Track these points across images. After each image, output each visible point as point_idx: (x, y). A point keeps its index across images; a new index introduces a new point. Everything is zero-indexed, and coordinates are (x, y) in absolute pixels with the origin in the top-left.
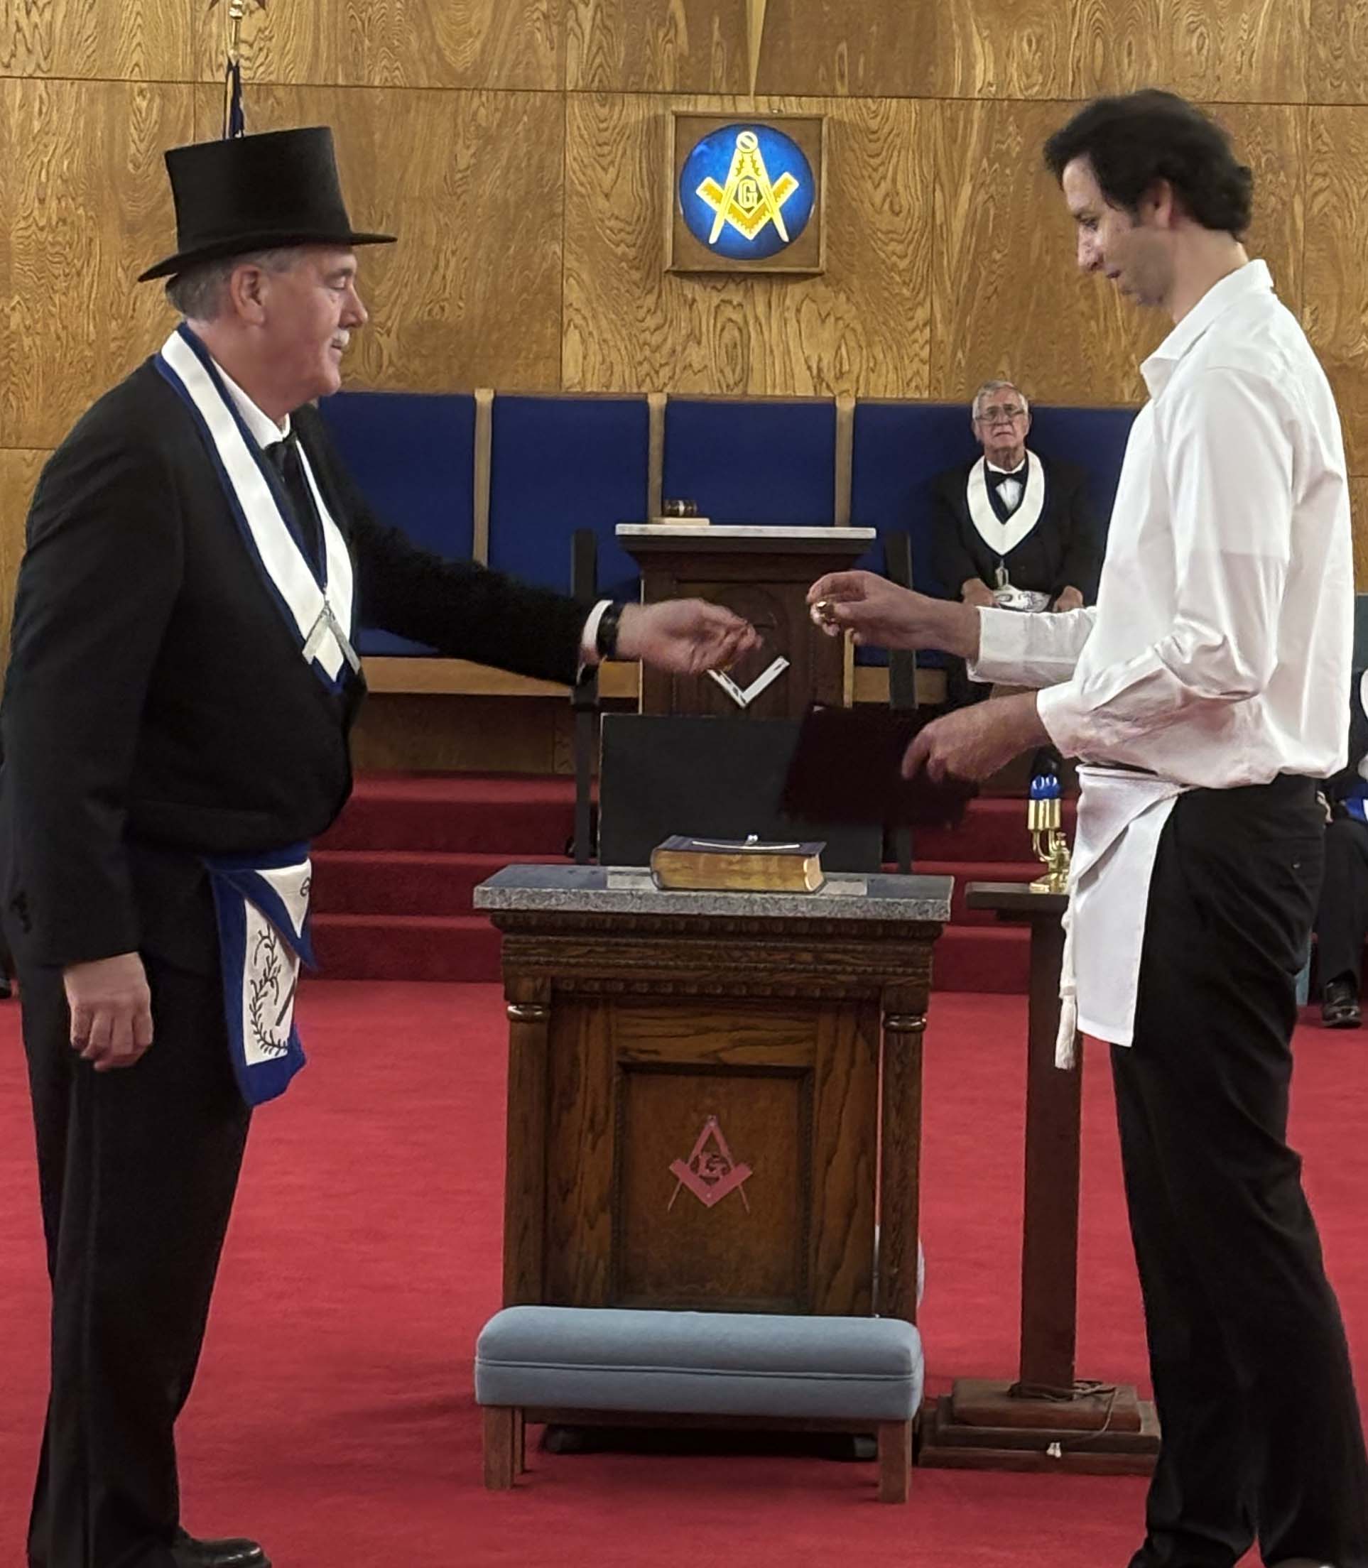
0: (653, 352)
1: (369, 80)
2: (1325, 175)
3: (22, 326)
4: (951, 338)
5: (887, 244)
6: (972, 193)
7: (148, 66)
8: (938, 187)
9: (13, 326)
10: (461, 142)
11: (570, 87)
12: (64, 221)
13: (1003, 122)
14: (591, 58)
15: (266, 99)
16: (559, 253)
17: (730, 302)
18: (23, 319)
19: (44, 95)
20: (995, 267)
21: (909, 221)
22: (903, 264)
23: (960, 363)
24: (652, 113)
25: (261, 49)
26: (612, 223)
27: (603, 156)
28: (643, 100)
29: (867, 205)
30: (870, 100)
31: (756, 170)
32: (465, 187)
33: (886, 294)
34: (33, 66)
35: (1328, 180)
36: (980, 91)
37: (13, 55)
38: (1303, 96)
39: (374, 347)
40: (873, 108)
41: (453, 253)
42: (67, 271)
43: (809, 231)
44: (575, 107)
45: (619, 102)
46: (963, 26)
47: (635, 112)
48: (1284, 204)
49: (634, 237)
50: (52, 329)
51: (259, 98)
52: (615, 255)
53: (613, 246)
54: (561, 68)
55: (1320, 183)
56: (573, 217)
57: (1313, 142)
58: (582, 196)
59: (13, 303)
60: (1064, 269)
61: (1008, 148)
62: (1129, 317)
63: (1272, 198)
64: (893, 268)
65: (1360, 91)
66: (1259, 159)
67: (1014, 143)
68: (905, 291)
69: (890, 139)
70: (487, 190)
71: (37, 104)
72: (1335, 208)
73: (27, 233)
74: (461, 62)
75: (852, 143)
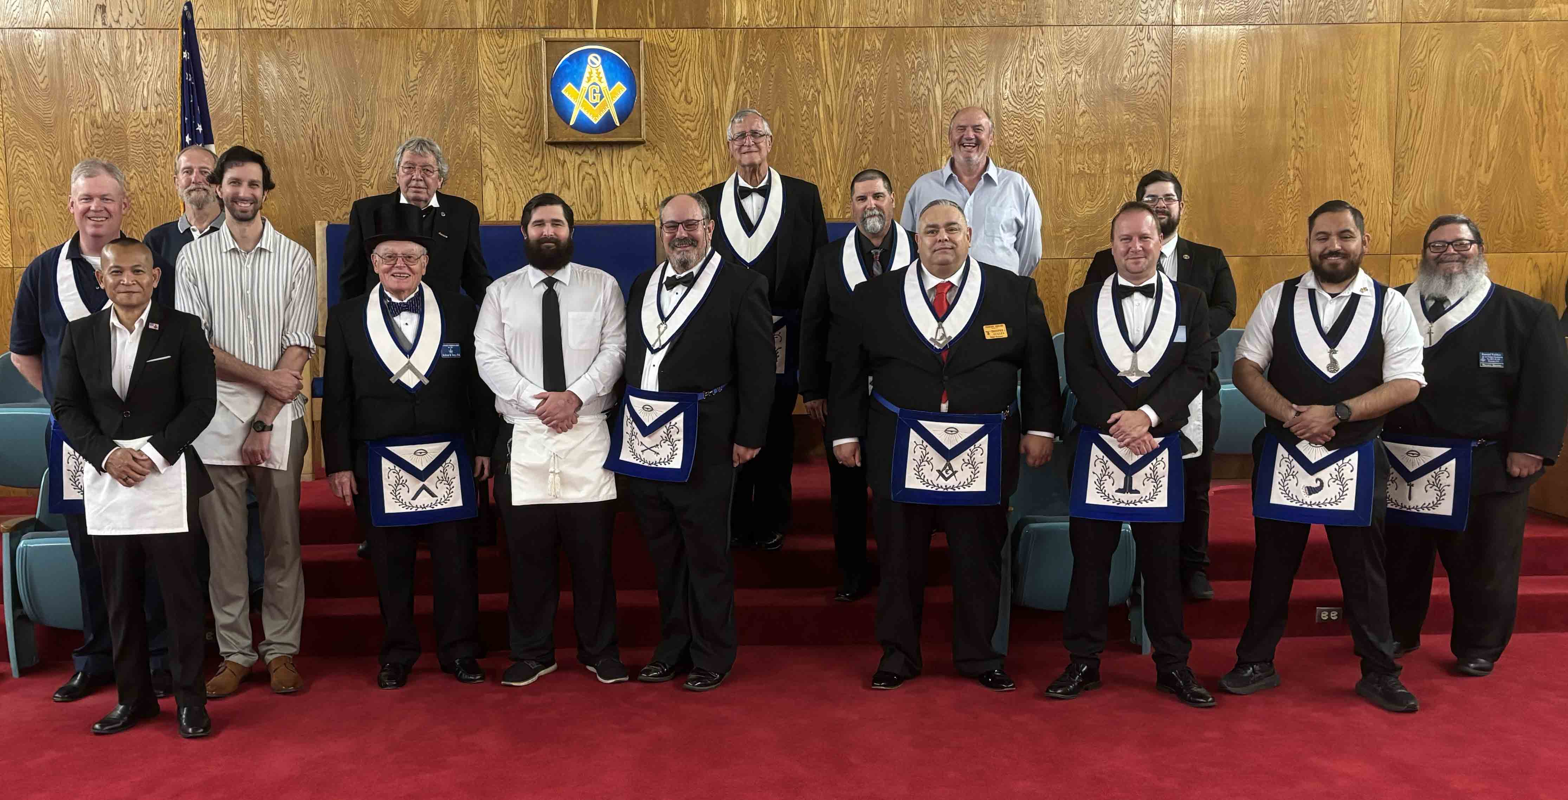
1: (350, 24)
2: (954, 71)
3: (138, 189)
5: (684, 123)
6: (736, 89)
7: (208, 19)
8: (714, 83)
10: (411, 63)
11: (479, 25)
12: (160, 122)
13: (754, 43)
14: (492, 7)
15: (285, 38)
16: (478, 133)
17: (587, 162)
18: (138, 184)
19: (142, 40)
21: (697, 107)
22: (694, 135)
24: (532, 41)
25: (280, 6)
26: (511, 113)
27: (503, 70)
28: (526, 34)
29: (670, 97)
30: (669, 31)
32: (415, 92)
33: (685, 154)
34: (134, 21)
35: (956, 74)
36: (739, 23)
37: (121, 14)
38: (939, 20)
40: (672, 35)
42: (164, 152)
43: (634, 115)
44: (484, 41)
45: (511, 34)
47: (521, 41)
48: (929, 90)
49: (525, 121)
50: (157, 189)
51: (280, 37)
52: (514, 134)
53: (511, 128)
54: (473, 12)
55: (952, 77)
56: (486, 110)
57: (947, 51)
58: (491, 96)
59: (131, 175)
60: (795, 136)
61: (758, 59)
62: (835, 165)
63: (922, 87)
64: (688, 138)
65: (975, 18)
66: (914, 63)
67: (761, 56)
68: (696, 152)
69: (683, 55)
70: (430, 92)
71: (138, 45)
72: (961, 92)
73: (138, 129)
74: (409, 11)
75: (660, 58)
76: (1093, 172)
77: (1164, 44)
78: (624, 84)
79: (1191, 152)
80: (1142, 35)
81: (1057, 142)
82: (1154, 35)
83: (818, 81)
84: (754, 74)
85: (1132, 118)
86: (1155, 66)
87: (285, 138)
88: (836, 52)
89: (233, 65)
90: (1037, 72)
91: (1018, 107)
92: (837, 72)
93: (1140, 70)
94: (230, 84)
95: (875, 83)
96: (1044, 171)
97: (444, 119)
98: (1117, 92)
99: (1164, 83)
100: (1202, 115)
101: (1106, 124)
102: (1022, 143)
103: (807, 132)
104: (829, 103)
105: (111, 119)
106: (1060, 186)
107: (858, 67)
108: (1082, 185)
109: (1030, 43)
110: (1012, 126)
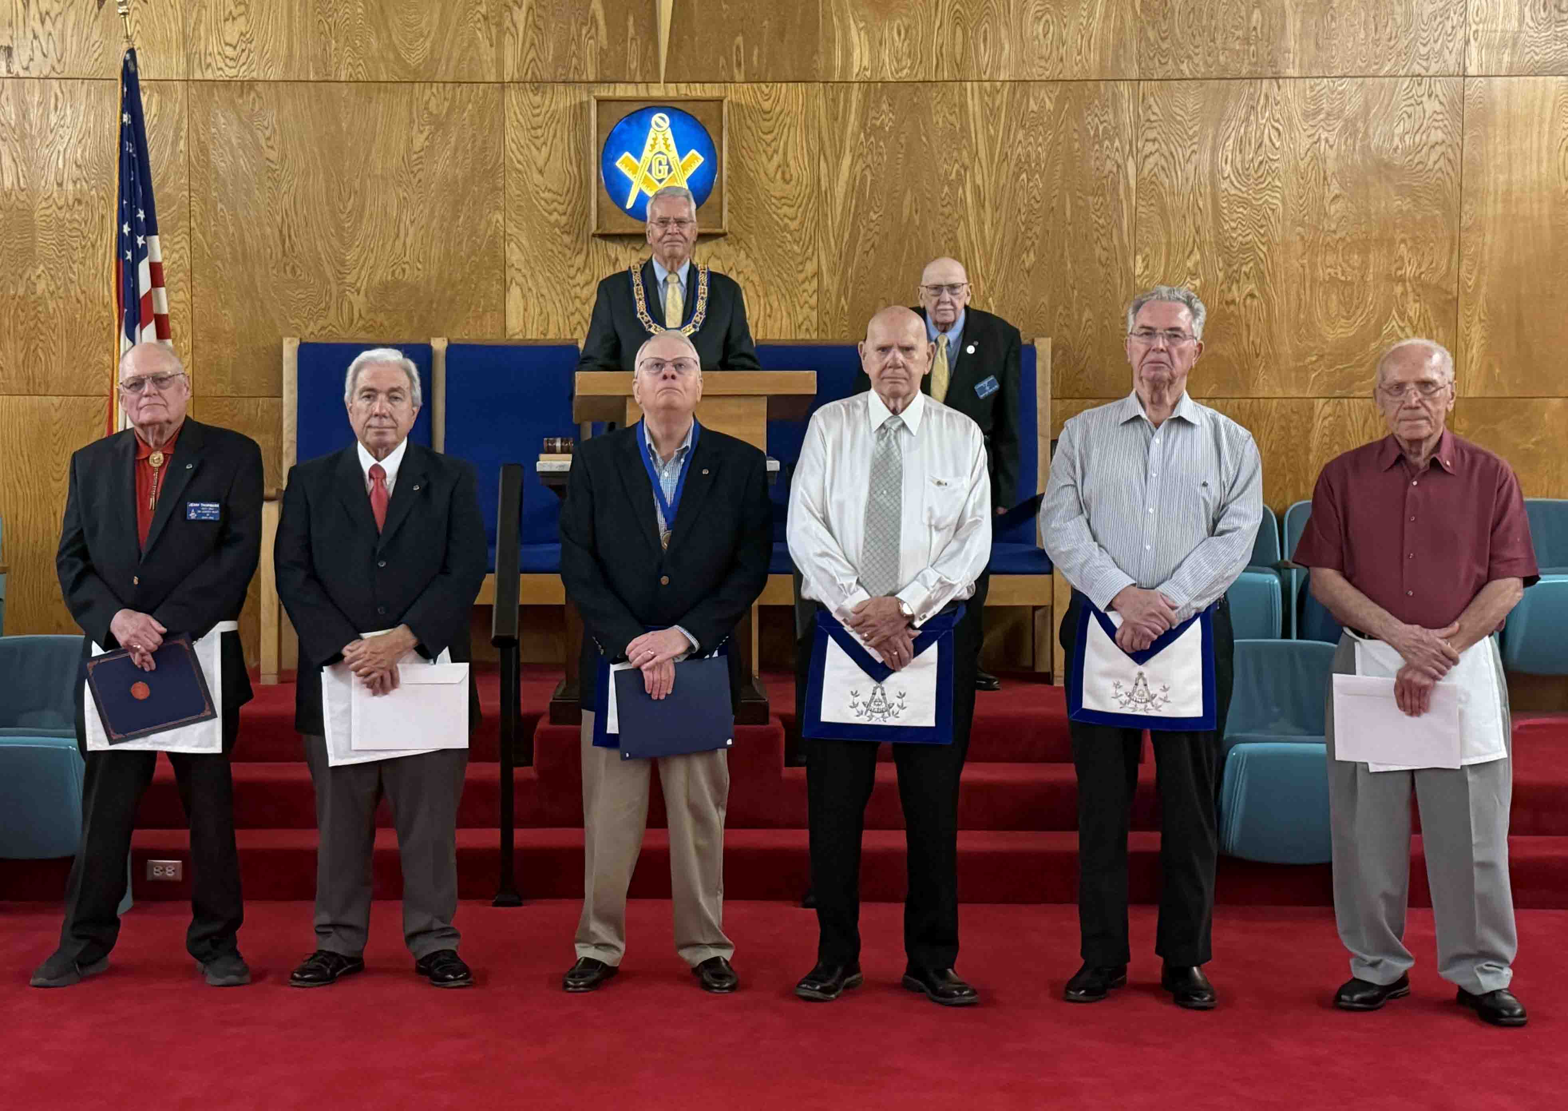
0: (584, 304)
1: (336, 75)
2: (1154, 140)
3: (46, 292)
4: (836, 286)
5: (780, 208)
6: (852, 163)
8: (822, 157)
9: (39, 292)
10: (416, 127)
11: (507, 79)
12: (80, 202)
13: (878, 102)
14: (525, 51)
15: (249, 93)
16: (501, 222)
18: (47, 285)
19: (59, 94)
20: (872, 225)
21: (799, 188)
22: (793, 225)
23: (843, 308)
24: (578, 100)
25: (243, 51)
26: (547, 195)
27: (537, 138)
28: (570, 89)
29: (763, 175)
30: (763, 86)
31: (667, 146)
32: (420, 166)
33: (780, 251)
34: (49, 68)
35: (1157, 145)
36: (857, 75)
37: (31, 60)
38: (1134, 73)
39: (346, 305)
40: (766, 91)
41: (412, 222)
42: (83, 243)
43: (713, 198)
44: (512, 98)
45: (549, 90)
46: (842, 20)
47: (564, 99)
48: (1119, 166)
49: (565, 206)
50: (73, 293)
51: (242, 92)
52: (549, 222)
53: (546, 214)
54: (500, 62)
55: (1150, 147)
56: (513, 190)
57: (1144, 112)
58: (520, 172)
59: (39, 272)
60: (931, 226)
61: (882, 124)
62: (987, 266)
63: (1108, 161)
64: (785, 228)
65: (1184, 67)
66: (1097, 128)
67: (887, 119)
68: (796, 247)
69: (781, 118)
70: (439, 168)
71: (53, 100)
72: (1163, 169)
73: (48, 212)
74: (414, 59)
75: (749, 122)
76: (1349, 278)
77: (1452, 102)
79: (1491, 251)
80: (1421, 90)
81: (1298, 238)
82: (1438, 89)
83: (965, 153)
84: (877, 143)
85: (1406, 205)
86: (1439, 132)
87: (245, 226)
88: (991, 114)
89: (178, 129)
90: (1271, 140)
91: (1244, 189)
92: (991, 141)
93: (1417, 139)
94: (173, 153)
95: (1043, 156)
96: (1281, 276)
97: (457, 203)
98: (1384, 169)
99: (1452, 156)
100: (1506, 201)
101: (1368, 215)
102: (1248, 239)
103: (949, 222)
104: (979, 181)
105: (13, 198)
106: (1303, 297)
107: (1020, 136)
108: (1334, 297)
109: (1262, 101)
110: (1235, 216)
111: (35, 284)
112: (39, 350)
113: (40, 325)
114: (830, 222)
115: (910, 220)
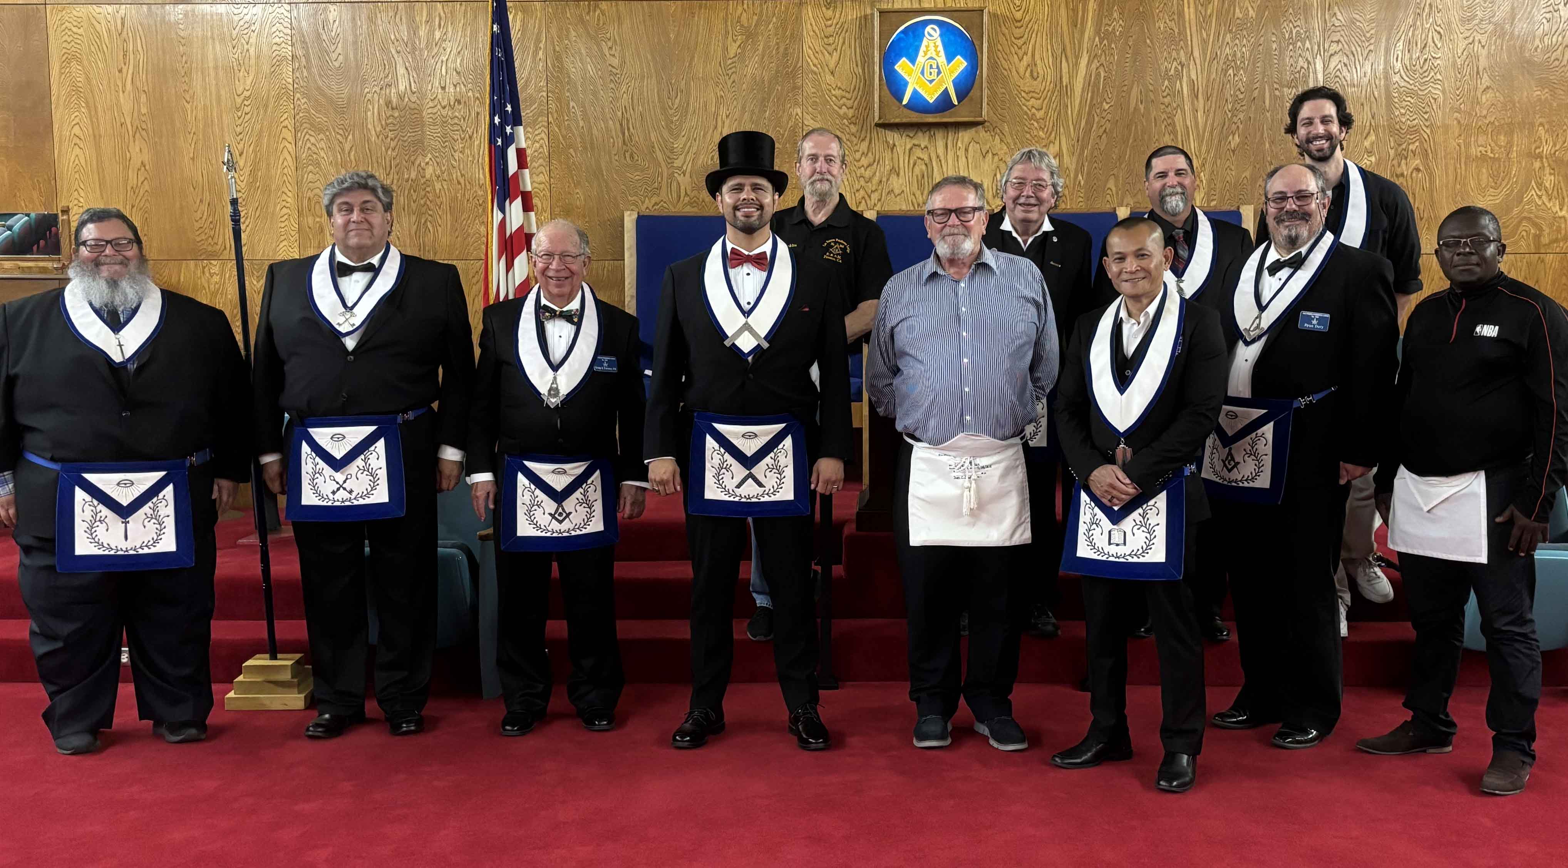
0: (867, 182)
2: (1338, 42)
3: (433, 175)
4: (1074, 166)
5: (1028, 101)
6: (1088, 62)
8: (1064, 57)
9: (428, 176)
10: (730, 38)
12: (459, 102)
13: (1110, 12)
15: (595, 11)
16: (800, 115)
17: (919, 146)
18: (434, 171)
19: (442, 14)
20: (1104, 114)
21: (1044, 83)
22: (1039, 114)
23: (1080, 183)
24: (863, 14)
26: (837, 92)
27: (829, 44)
28: (856, 4)
29: (1014, 73)
32: (734, 69)
33: (1028, 136)
35: (1340, 45)
39: (674, 184)
40: (1018, 4)
41: (727, 117)
42: (463, 136)
43: (974, 93)
44: (809, 13)
45: (839, 5)
47: (851, 12)
48: (1309, 63)
49: (852, 101)
50: (454, 176)
51: (589, 10)
52: (839, 115)
53: (836, 108)
55: (1334, 47)
56: (809, 89)
57: (1330, 20)
58: (815, 74)
59: (427, 160)
60: (1154, 114)
61: (1114, 29)
62: (1200, 146)
63: (1300, 59)
64: (1033, 117)
66: (1291, 32)
67: (1117, 25)
68: (1041, 133)
69: (1030, 26)
70: (749, 71)
71: (437, 19)
72: (1345, 65)
73: (435, 110)
75: (1003, 28)
76: (1497, 155)
78: (965, 58)
81: (1455, 122)
83: (1182, 54)
84: (1110, 45)
85: (1545, 94)
87: (592, 120)
88: (1203, 21)
89: (538, 41)
90: (1434, 42)
91: (1411, 82)
92: (1205, 42)
93: (1554, 40)
94: (534, 61)
95: (1247, 55)
96: (1441, 154)
97: (764, 99)
98: (1527, 65)
101: (1513, 103)
102: (1415, 122)
103: (1169, 110)
104: (1194, 77)
105: (407, 99)
106: (1459, 171)
107: (1228, 38)
108: (1484, 170)
109: (1427, 10)
110: (1405, 103)
111: (424, 169)
112: (428, 223)
113: (428, 203)
114: (1069, 112)
115: (1136, 109)
